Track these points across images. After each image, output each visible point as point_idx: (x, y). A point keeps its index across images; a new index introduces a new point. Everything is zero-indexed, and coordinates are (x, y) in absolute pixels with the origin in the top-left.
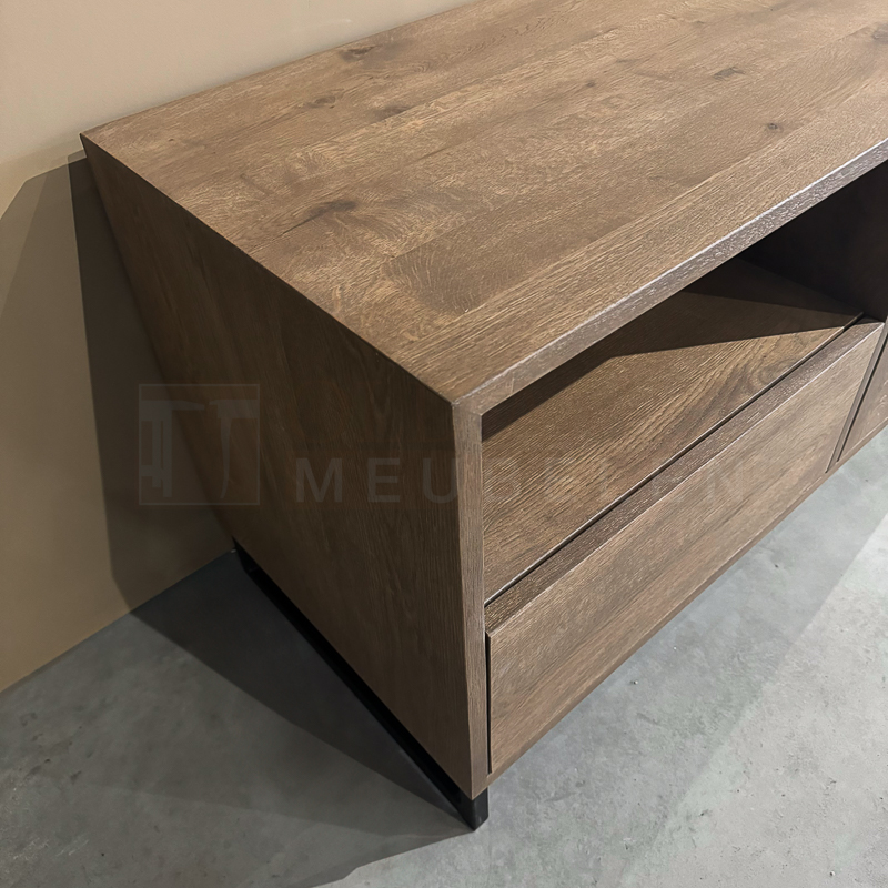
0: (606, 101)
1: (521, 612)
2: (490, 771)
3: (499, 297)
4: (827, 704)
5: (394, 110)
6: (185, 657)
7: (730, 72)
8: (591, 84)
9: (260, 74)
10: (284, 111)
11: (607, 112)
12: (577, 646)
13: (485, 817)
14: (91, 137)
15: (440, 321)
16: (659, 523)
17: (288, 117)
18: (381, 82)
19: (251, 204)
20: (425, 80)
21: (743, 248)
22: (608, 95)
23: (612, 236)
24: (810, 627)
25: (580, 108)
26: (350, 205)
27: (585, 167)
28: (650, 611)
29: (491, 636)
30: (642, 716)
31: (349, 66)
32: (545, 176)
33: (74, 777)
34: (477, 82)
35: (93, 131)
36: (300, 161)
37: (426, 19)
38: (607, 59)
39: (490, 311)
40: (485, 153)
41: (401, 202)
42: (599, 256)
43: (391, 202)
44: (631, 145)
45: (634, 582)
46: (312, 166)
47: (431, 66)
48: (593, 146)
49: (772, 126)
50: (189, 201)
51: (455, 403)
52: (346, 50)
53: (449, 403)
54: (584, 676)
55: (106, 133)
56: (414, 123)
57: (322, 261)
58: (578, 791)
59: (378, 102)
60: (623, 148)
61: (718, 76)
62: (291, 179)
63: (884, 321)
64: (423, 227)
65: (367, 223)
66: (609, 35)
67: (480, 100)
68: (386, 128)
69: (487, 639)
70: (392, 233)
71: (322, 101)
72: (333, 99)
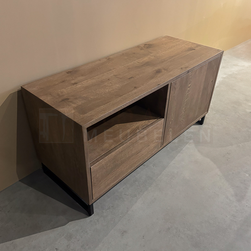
0: (110, 83)
1: (96, 164)
2: (93, 199)
3: (90, 112)
4: (160, 191)
5: (76, 83)
6: (31, 189)
7: (131, 78)
8: (109, 80)
9: (52, 76)
10: (57, 83)
11: (111, 85)
12: (109, 174)
13: (93, 213)
14: (23, 87)
15: (81, 116)
16: (122, 152)
17: (57, 84)
18: (74, 78)
19: (52, 99)
20: (81, 78)
21: (127, 106)
22: (111, 81)
23: (107, 104)
24: (159, 177)
25: (106, 84)
26: (68, 99)
27: (105, 94)
28: (124, 170)
29: (91, 167)
30: (125, 194)
31: (68, 75)
32: (99, 95)
33: (8, 212)
34: (90, 79)
35: (23, 86)
36: (60, 92)
37: (82, 66)
38: (112, 75)
39: (88, 114)
40: (90, 91)
41: (76, 99)
42: (105, 107)
43: (75, 99)
44: (113, 90)
45: (119, 163)
46: (62, 93)
47: (82, 75)
48: (107, 90)
49: (135, 87)
50: (42, 98)
51: (82, 126)
52: (67, 71)
53: (81, 126)
54: (111, 182)
55: (26, 86)
56: (79, 86)
57: (64, 108)
58: (112, 208)
59: (73, 82)
60: (111, 91)
61: (129, 78)
62: (58, 95)
63: (164, 118)
64: (79, 102)
65: (71, 102)
66: (114, 70)
67: (90, 82)
68: (74, 86)
69: (90, 168)
70: (74, 103)
71: (63, 81)
72: (65, 81)
